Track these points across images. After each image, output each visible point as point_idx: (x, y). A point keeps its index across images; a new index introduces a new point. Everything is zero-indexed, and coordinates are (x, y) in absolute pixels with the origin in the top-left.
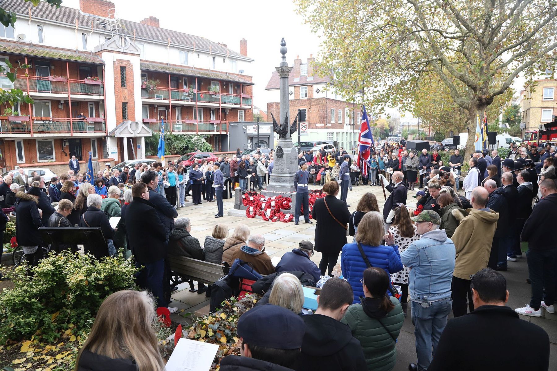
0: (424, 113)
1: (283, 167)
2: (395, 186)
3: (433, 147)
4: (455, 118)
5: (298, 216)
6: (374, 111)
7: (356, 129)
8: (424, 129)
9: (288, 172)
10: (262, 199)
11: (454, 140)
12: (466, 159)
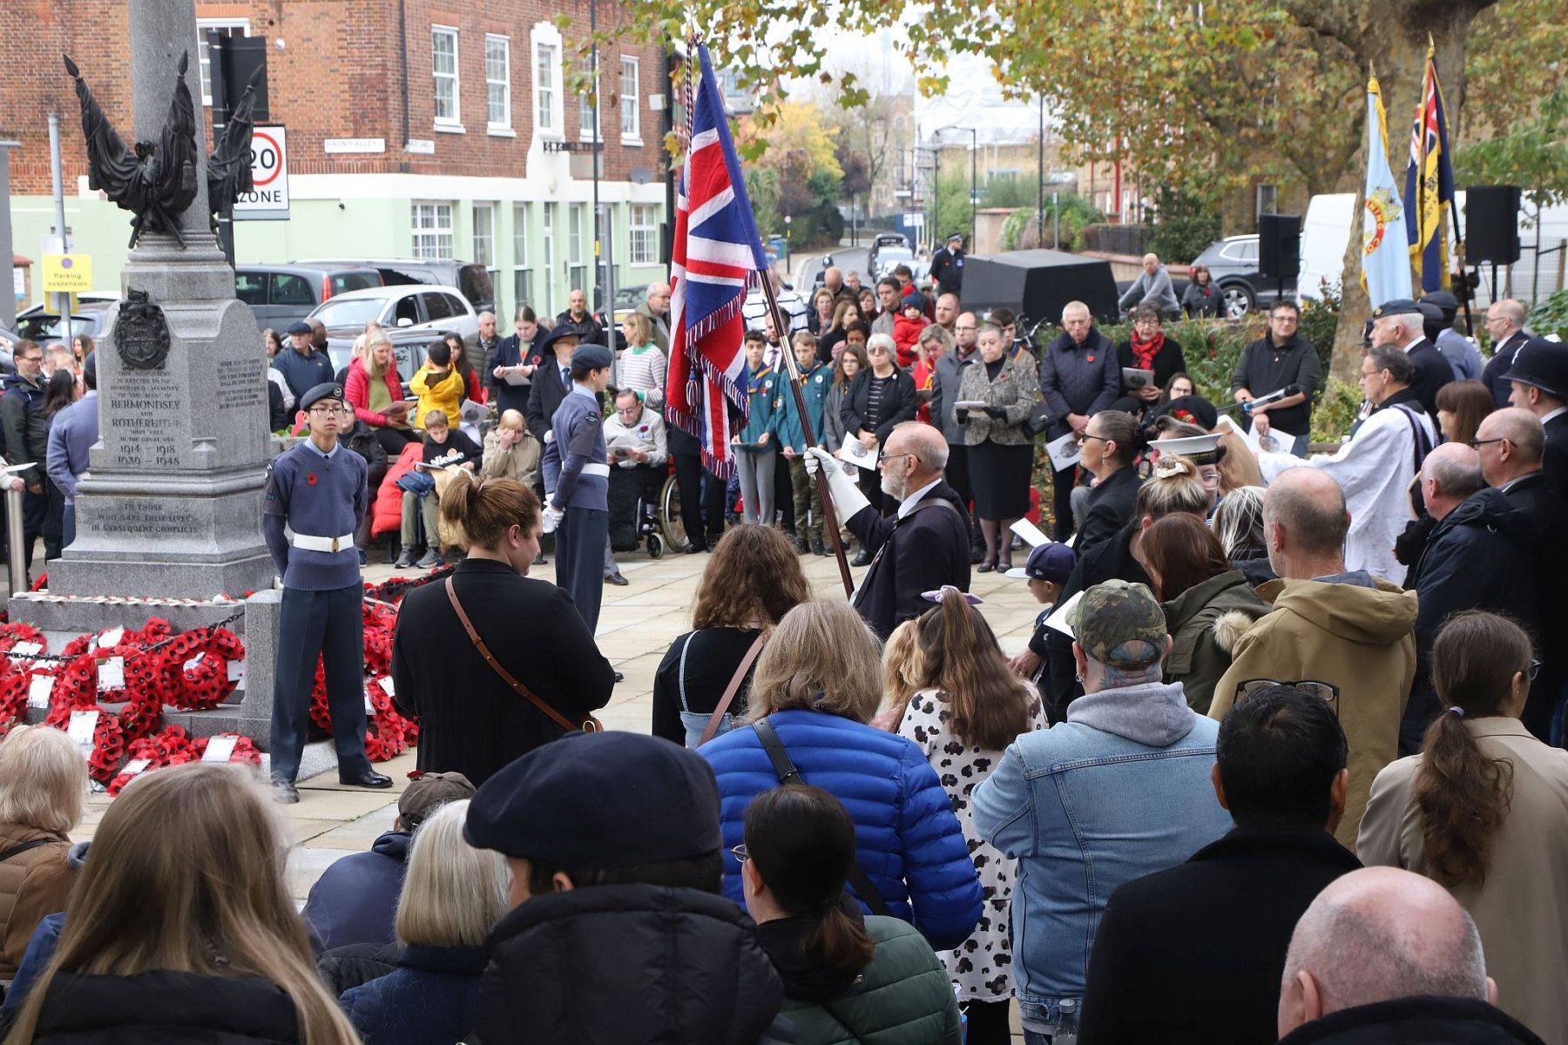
0: (1080, 65)
1: (168, 431)
2: (902, 512)
3: (1140, 293)
4: (1284, 92)
5: (291, 740)
6: (745, 52)
7: (613, 176)
8: (1082, 176)
9: (203, 463)
10: (26, 648)
11: (1265, 250)
12: (1344, 365)
